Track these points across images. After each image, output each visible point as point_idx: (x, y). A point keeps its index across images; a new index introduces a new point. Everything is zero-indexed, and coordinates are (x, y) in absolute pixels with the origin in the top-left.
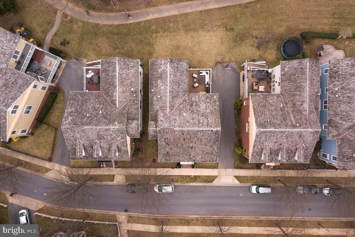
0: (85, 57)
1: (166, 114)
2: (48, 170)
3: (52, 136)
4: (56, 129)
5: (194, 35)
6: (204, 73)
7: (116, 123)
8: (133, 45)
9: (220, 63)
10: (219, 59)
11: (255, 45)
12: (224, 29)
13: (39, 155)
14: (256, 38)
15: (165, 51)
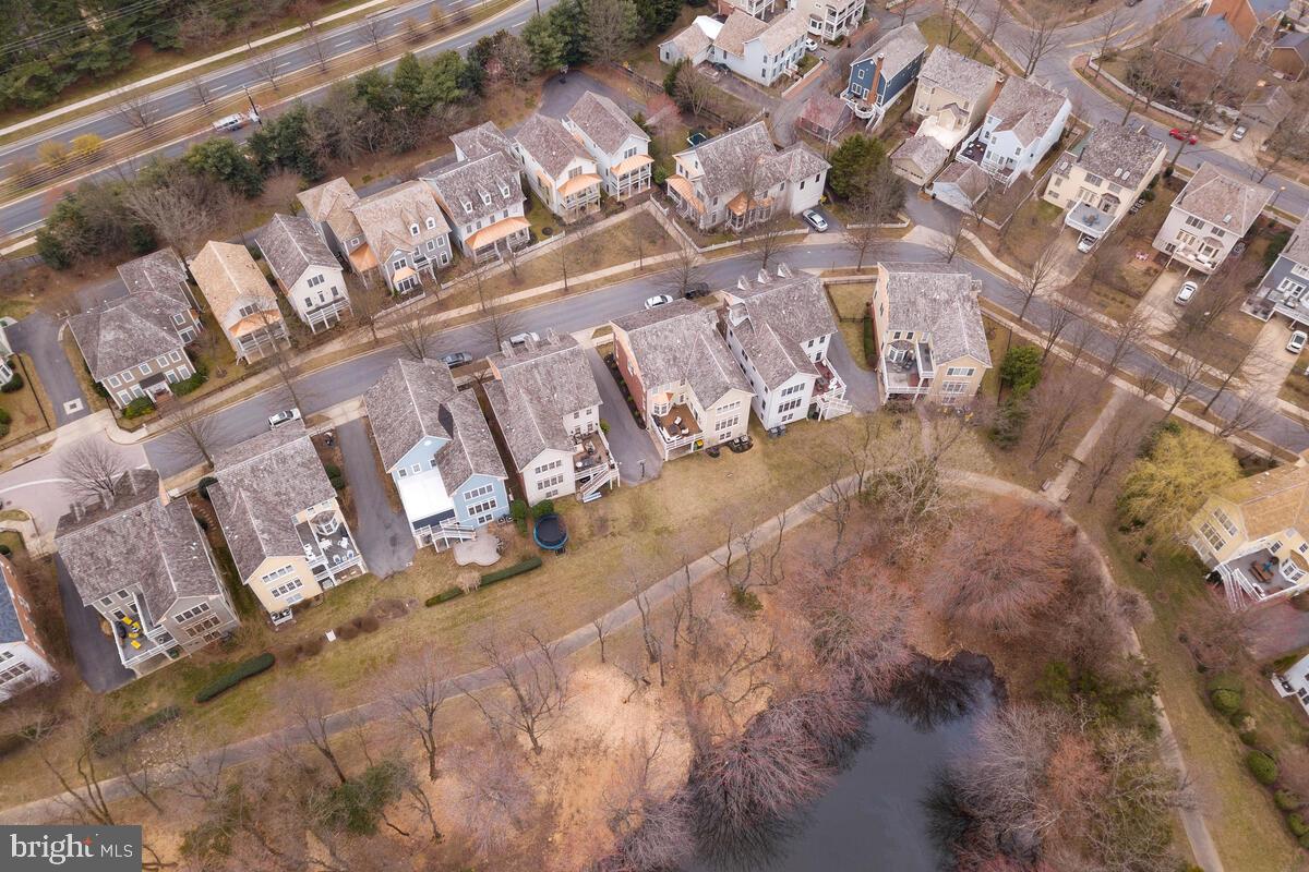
0: (859, 419)
1: (703, 332)
2: (823, 275)
3: (841, 311)
4: (841, 320)
5: (714, 504)
6: (674, 438)
7: (758, 302)
8: (800, 458)
9: (654, 479)
10: (659, 484)
11: (610, 523)
12: (671, 529)
13: (844, 286)
14: (613, 535)
15: (746, 465)
